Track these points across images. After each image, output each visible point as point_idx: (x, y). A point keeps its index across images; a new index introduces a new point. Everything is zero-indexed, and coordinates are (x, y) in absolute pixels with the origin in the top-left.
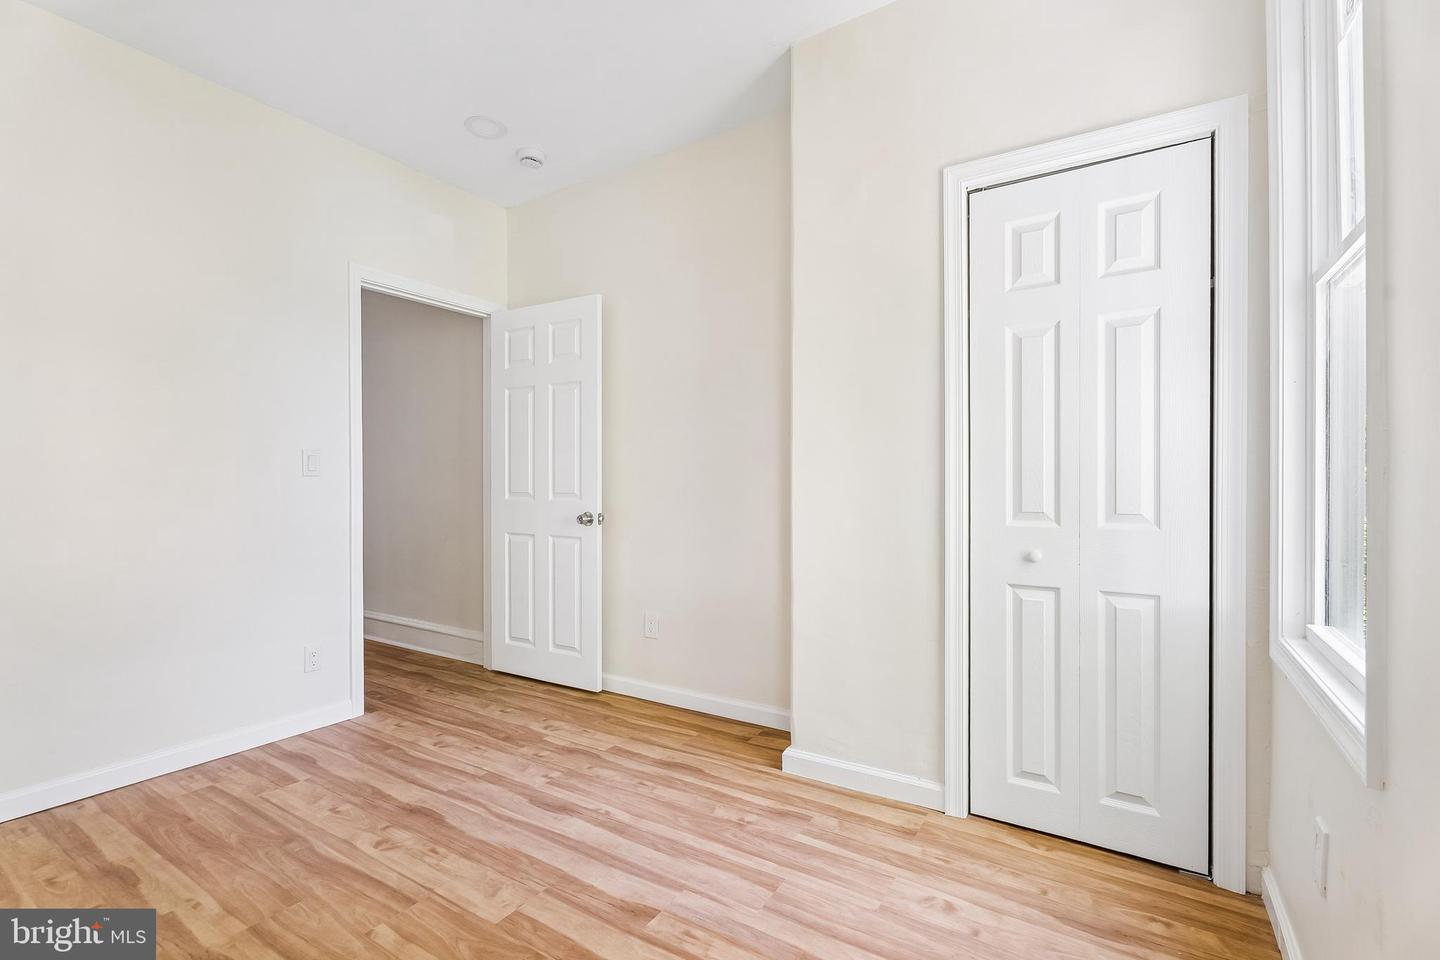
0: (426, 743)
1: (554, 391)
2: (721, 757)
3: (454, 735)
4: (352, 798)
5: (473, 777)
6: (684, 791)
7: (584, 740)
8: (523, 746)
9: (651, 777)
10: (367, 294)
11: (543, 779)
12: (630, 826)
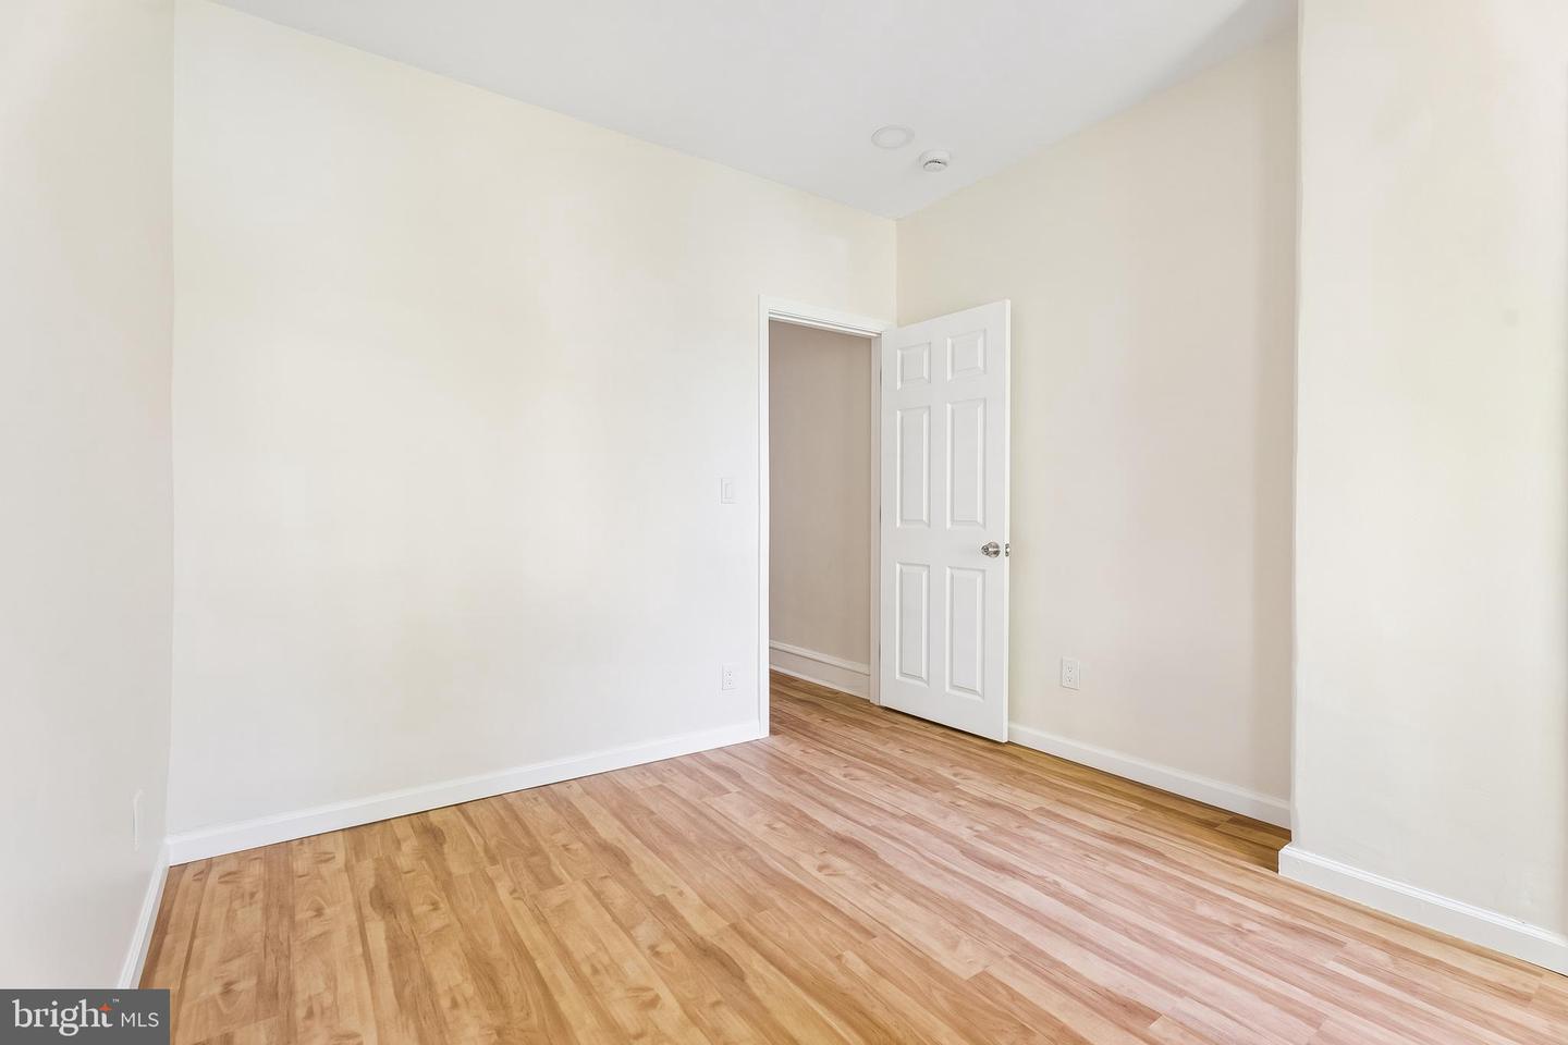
0: (836, 773)
1: (953, 411)
2: (1184, 842)
3: (861, 769)
4: (783, 818)
5: (893, 815)
6: (1146, 874)
7: (1003, 795)
8: (936, 791)
9: (1099, 851)
10: (774, 325)
11: (969, 831)
12: (1090, 904)
